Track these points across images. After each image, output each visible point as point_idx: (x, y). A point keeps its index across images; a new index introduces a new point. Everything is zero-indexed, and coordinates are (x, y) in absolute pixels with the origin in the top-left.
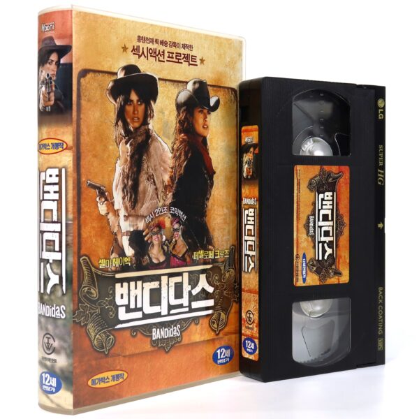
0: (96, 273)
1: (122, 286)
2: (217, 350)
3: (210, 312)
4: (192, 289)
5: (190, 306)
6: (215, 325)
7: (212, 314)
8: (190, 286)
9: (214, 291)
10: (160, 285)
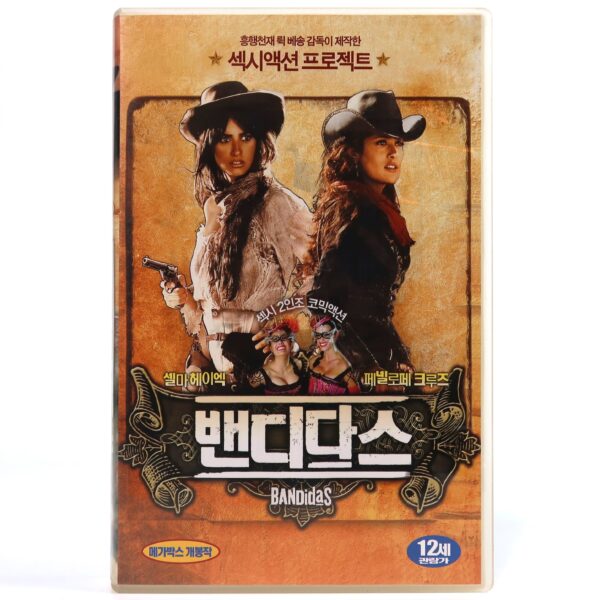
0: (159, 393)
1: (208, 416)
2: (420, 540)
3: (402, 474)
4: (360, 432)
5: (354, 459)
6: (415, 498)
7: (407, 480)
8: (355, 428)
9: (412, 440)
10: (288, 420)
